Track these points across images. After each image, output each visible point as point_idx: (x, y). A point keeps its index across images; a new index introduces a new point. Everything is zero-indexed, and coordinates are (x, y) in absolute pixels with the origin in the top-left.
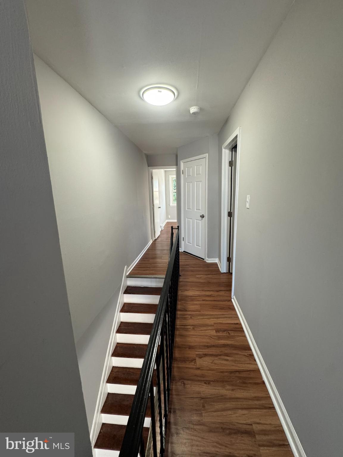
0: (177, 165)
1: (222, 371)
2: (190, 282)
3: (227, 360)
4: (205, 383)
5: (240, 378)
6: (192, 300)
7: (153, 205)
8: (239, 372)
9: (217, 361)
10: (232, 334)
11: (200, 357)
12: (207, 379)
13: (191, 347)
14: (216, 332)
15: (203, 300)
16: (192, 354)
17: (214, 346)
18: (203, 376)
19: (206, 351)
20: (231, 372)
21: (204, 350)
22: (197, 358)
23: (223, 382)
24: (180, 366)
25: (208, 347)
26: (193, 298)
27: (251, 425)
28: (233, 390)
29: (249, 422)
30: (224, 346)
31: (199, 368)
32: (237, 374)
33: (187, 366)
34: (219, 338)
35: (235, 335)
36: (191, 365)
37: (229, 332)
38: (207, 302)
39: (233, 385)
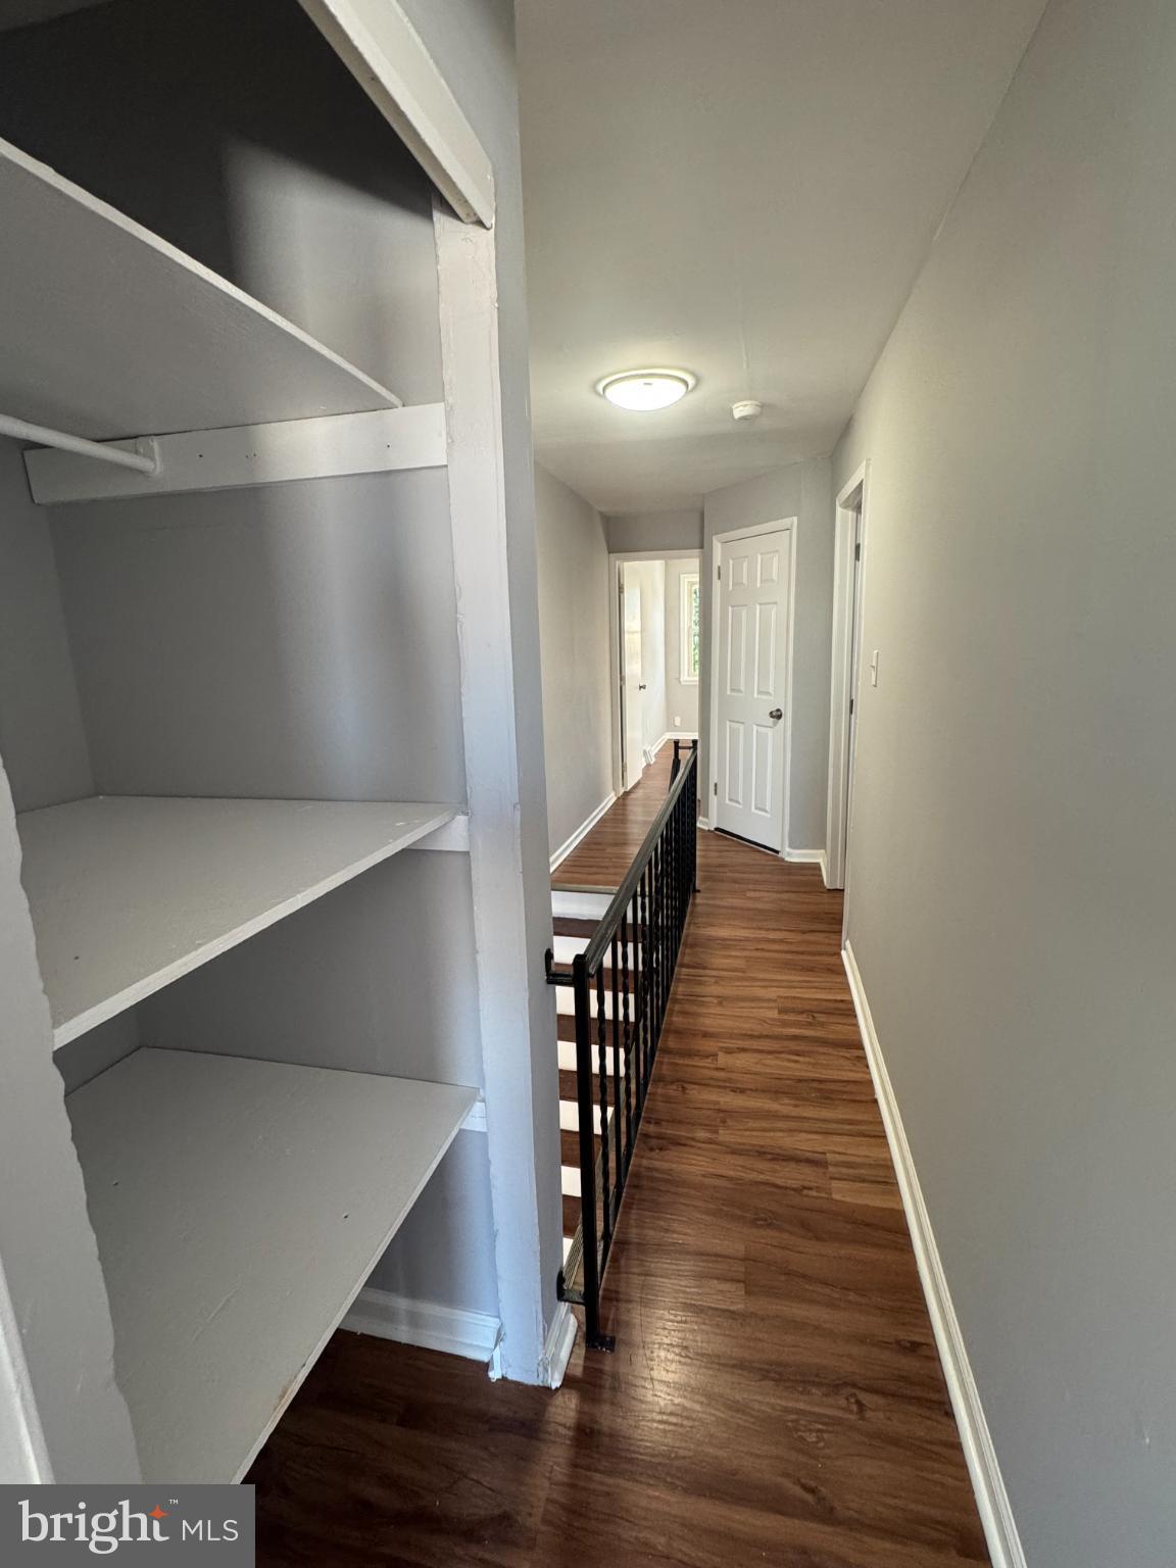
0: (702, 547)
1: (777, 1076)
2: (724, 907)
3: (796, 1062)
4: (732, 1091)
5: (820, 1090)
6: (727, 947)
7: (621, 680)
8: (820, 1081)
9: (770, 1060)
10: (822, 1018)
11: (729, 1051)
12: (739, 1086)
13: (706, 1035)
14: (781, 1011)
15: (757, 949)
16: (709, 1045)
17: (767, 1037)
18: (729, 1080)
19: (747, 1044)
20: (800, 1081)
21: (740, 1042)
22: (721, 1054)
23: (776, 1092)
24: (677, 1061)
25: (752, 1037)
26: (725, 944)
27: (825, 1153)
28: (796, 1106)
29: (820, 1150)
30: (795, 1038)
31: (722, 1069)
32: (815, 1085)
33: (695, 1064)
34: (785, 1024)
35: (831, 1020)
36: (707, 1063)
37: (816, 1015)
38: (767, 955)
39: (797, 1099)
